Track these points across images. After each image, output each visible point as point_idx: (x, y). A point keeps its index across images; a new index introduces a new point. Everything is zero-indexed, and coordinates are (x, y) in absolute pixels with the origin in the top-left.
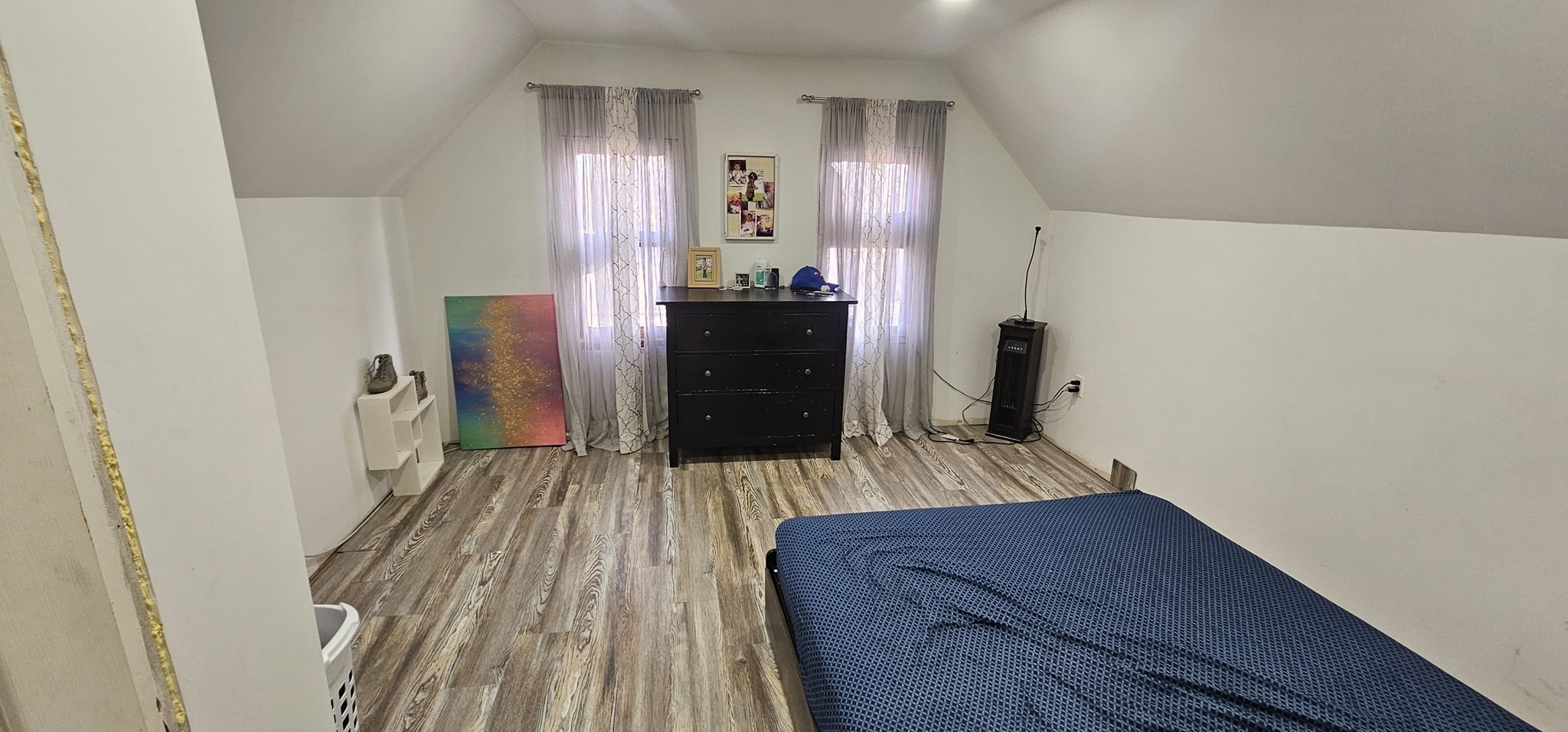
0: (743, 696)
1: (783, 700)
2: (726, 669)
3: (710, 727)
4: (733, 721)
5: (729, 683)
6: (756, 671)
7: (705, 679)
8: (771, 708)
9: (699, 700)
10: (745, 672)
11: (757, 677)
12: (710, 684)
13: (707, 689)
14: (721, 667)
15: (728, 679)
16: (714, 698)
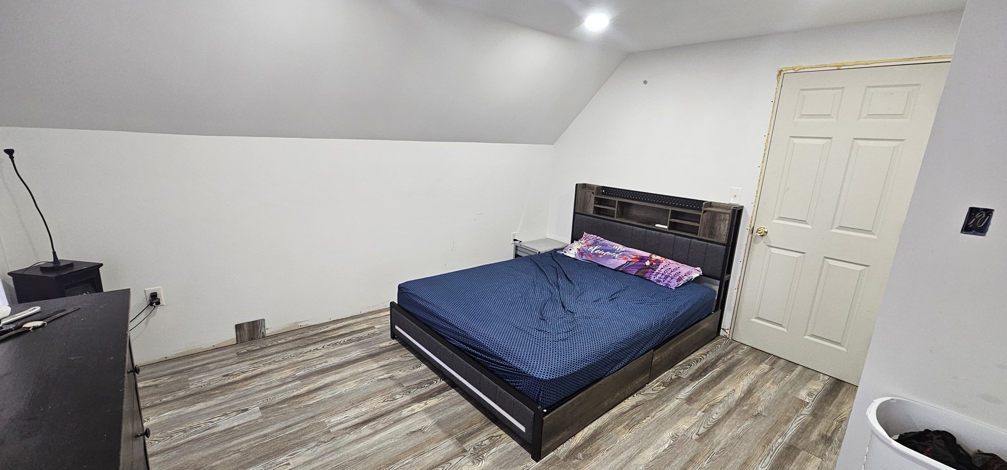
0: (601, 445)
1: (586, 429)
2: (593, 461)
3: (632, 448)
4: (618, 441)
5: (600, 455)
6: (579, 448)
7: (609, 467)
8: (596, 431)
9: (624, 461)
10: (585, 452)
11: (584, 445)
12: (610, 462)
13: (614, 462)
14: (594, 464)
15: (598, 456)
16: (614, 456)
